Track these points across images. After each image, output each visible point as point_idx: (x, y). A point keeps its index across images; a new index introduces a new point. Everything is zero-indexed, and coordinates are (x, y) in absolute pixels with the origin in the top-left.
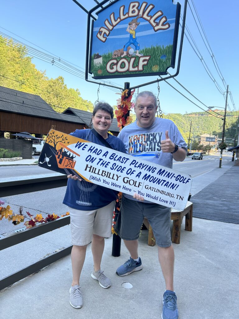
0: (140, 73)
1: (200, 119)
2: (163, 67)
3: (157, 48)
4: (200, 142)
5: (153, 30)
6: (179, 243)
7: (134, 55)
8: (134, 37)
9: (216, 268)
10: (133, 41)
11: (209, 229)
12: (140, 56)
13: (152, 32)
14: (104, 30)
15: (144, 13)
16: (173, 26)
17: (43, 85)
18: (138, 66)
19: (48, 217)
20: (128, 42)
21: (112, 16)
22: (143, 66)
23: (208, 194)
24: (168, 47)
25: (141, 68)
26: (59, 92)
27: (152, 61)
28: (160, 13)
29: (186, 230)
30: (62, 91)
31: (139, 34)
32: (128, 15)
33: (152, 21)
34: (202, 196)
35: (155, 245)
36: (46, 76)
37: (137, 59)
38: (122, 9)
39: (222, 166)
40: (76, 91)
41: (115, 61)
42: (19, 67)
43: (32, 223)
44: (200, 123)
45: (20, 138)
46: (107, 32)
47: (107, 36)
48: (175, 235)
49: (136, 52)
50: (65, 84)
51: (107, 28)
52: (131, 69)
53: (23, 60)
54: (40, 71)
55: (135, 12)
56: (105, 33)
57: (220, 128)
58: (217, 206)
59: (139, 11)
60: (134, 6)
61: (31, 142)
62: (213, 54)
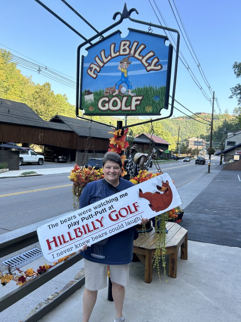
0: (133, 112)
1: (187, 122)
2: (157, 108)
3: (150, 88)
4: (188, 146)
5: (145, 69)
6: (176, 277)
7: (126, 94)
8: (125, 75)
9: (215, 308)
10: (125, 80)
11: (204, 255)
12: (132, 96)
13: (144, 72)
14: (94, 67)
15: (135, 52)
16: (165, 68)
17: (29, 91)
18: (130, 105)
19: (39, 269)
20: (120, 80)
21: (102, 53)
22: (136, 106)
23: (199, 205)
24: (161, 89)
25: (133, 108)
26: (46, 98)
27: (145, 101)
28: (151, 54)
29: (181, 258)
30: (49, 98)
31: (130, 73)
32: (119, 53)
33: (144, 61)
34: (193, 209)
35: (152, 282)
36: (32, 81)
37: (130, 98)
38: (113, 46)
39: (210, 171)
40: (64, 96)
41: (107, 99)
42: (4, 73)
43: (22, 279)
44: (187, 127)
45: (6, 149)
46: (98, 69)
47: (98, 73)
48: (171, 269)
49: (128, 91)
50: (52, 90)
51: (97, 65)
52: (124, 108)
53: (8, 66)
54: (25, 76)
55: (126, 51)
56: (95, 69)
57: (207, 131)
58: (209, 222)
59: (130, 50)
60: (125, 45)
61: (18, 152)
62: (199, 63)
